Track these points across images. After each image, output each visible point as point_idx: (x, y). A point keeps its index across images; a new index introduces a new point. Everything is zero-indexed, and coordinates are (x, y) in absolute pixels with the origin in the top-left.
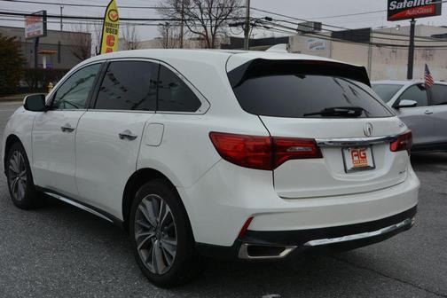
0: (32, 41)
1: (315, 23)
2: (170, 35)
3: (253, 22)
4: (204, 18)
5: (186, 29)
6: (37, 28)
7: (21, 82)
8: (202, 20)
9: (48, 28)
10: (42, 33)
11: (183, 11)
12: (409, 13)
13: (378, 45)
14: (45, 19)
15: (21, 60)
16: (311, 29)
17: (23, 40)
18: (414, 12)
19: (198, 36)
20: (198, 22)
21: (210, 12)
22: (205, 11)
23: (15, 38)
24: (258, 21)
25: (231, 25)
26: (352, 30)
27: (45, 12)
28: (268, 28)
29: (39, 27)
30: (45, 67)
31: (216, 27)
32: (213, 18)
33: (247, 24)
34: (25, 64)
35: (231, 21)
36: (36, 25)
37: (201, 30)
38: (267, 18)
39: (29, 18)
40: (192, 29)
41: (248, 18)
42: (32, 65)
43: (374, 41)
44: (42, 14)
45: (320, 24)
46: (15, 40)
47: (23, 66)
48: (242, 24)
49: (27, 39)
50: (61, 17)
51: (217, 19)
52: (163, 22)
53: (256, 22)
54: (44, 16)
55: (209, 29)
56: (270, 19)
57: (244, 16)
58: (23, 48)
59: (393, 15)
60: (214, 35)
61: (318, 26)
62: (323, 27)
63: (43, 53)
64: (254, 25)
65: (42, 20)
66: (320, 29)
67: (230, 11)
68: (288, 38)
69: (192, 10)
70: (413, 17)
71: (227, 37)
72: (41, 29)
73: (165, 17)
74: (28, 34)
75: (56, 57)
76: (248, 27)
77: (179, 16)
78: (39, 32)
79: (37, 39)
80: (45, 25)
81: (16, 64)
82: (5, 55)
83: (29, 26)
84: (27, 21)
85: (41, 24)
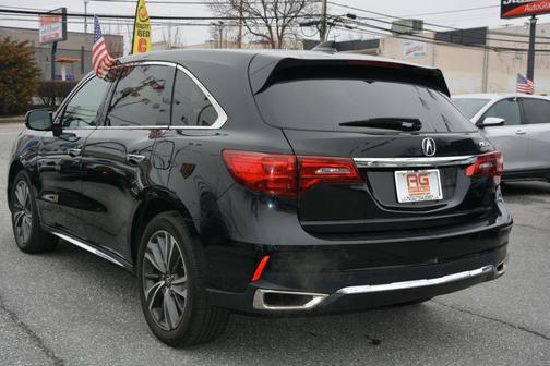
0: (47, 46)
1: (415, 21)
2: (223, 36)
3: (331, 21)
4: (268, 15)
5: (245, 29)
6: (54, 30)
7: (34, 98)
8: (265, 19)
9: (68, 30)
10: (61, 36)
11: (241, 7)
12: (528, 8)
13: (496, 49)
14: (64, 19)
15: (35, 70)
16: (409, 29)
17: (37, 45)
18: (534, 8)
19: (260, 38)
20: (260, 21)
21: (276, 7)
22: (269, 6)
23: (27, 42)
24: (337, 19)
25: (301, 25)
26: (461, 30)
27: (64, 9)
28: (351, 28)
29: (57, 29)
30: (64, 79)
31: (284, 27)
32: (279, 15)
33: (324, 23)
34: (39, 75)
35: (302, 20)
36: (54, 26)
37: (265, 31)
38: (349, 16)
39: (44, 18)
40: (253, 29)
41: (325, 15)
42: (48, 77)
43: (490, 43)
44: (60, 11)
45: (421, 23)
46: (27, 45)
47: (37, 77)
48: (317, 23)
49: (43, 44)
50: (86, 16)
51: (285, 17)
52: (216, 21)
53: (336, 20)
54: (64, 14)
55: (274, 29)
56: (354, 17)
57: (320, 13)
58: (36, 55)
59: (507, 11)
60: (280, 38)
61: (418, 25)
62: (425, 27)
63: (62, 61)
64: (332, 25)
65: (60, 19)
66: (421, 29)
67: (302, 6)
68: (378, 40)
69: (252, 6)
70: (533, 14)
71: (297, 40)
72: (60, 31)
73: (218, 14)
74: (44, 38)
75: (78, 65)
76: (324, 27)
77: (236, 13)
78: (57, 34)
79: (55, 43)
80: (64, 26)
81: (28, 76)
82: (15, 64)
83: (45, 27)
84: (41, 21)
85: (60, 25)
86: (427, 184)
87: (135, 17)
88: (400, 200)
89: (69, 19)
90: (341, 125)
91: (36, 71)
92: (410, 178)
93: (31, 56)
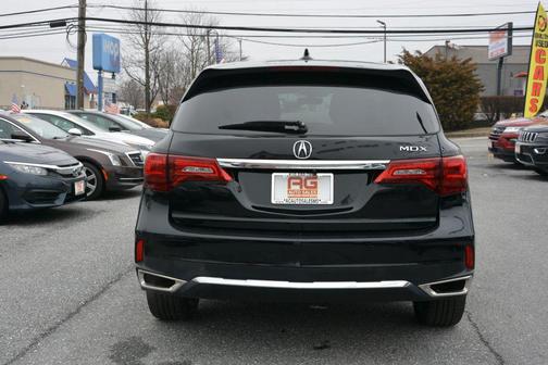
0: (495, 62)
6: (498, 47)
7: (477, 114)
9: (514, 43)
10: (506, 51)
14: (510, 34)
15: (478, 86)
23: (470, 59)
27: (510, 24)
29: (502, 44)
34: (482, 91)
36: (500, 41)
39: (494, 34)
44: (507, 27)
46: (470, 62)
47: (480, 93)
49: (491, 60)
54: (510, 29)
58: (479, 71)
65: (506, 34)
72: (505, 46)
74: (492, 54)
78: (503, 50)
79: (502, 58)
80: (510, 40)
81: (470, 92)
82: (456, 81)
83: (494, 43)
84: (491, 38)
85: (505, 40)
86: (316, 187)
87: (533, 29)
88: (273, 202)
89: (514, 34)
90: (220, 128)
91: (478, 88)
92: (292, 181)
93: (474, 73)
